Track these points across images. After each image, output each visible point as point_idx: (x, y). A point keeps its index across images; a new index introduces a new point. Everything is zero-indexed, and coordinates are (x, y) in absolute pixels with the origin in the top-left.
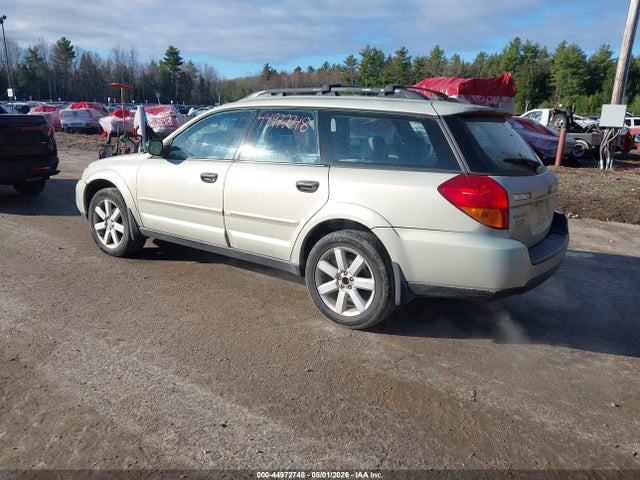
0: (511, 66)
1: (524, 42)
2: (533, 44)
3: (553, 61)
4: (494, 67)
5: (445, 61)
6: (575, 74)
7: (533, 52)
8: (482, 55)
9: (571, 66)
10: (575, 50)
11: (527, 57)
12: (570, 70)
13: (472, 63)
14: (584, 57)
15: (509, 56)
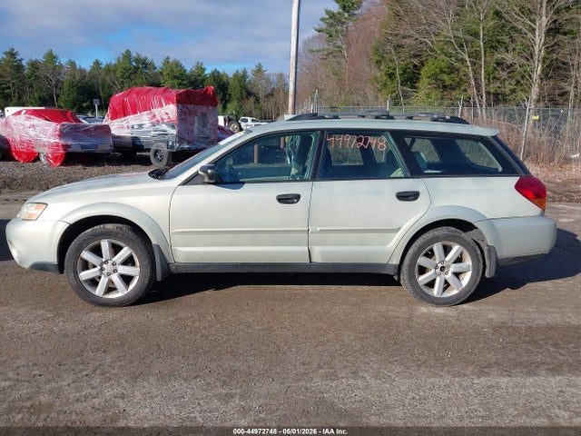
0: (127, 74)
1: (134, 55)
2: (142, 57)
3: (161, 73)
4: (112, 74)
5: (61, 66)
6: (180, 84)
7: (143, 63)
8: (97, 63)
9: (175, 77)
10: (177, 65)
11: (139, 68)
12: (176, 81)
13: (88, 69)
14: (185, 71)
15: (124, 66)
